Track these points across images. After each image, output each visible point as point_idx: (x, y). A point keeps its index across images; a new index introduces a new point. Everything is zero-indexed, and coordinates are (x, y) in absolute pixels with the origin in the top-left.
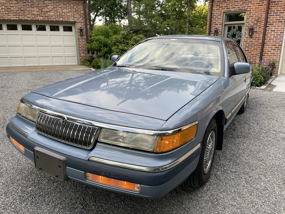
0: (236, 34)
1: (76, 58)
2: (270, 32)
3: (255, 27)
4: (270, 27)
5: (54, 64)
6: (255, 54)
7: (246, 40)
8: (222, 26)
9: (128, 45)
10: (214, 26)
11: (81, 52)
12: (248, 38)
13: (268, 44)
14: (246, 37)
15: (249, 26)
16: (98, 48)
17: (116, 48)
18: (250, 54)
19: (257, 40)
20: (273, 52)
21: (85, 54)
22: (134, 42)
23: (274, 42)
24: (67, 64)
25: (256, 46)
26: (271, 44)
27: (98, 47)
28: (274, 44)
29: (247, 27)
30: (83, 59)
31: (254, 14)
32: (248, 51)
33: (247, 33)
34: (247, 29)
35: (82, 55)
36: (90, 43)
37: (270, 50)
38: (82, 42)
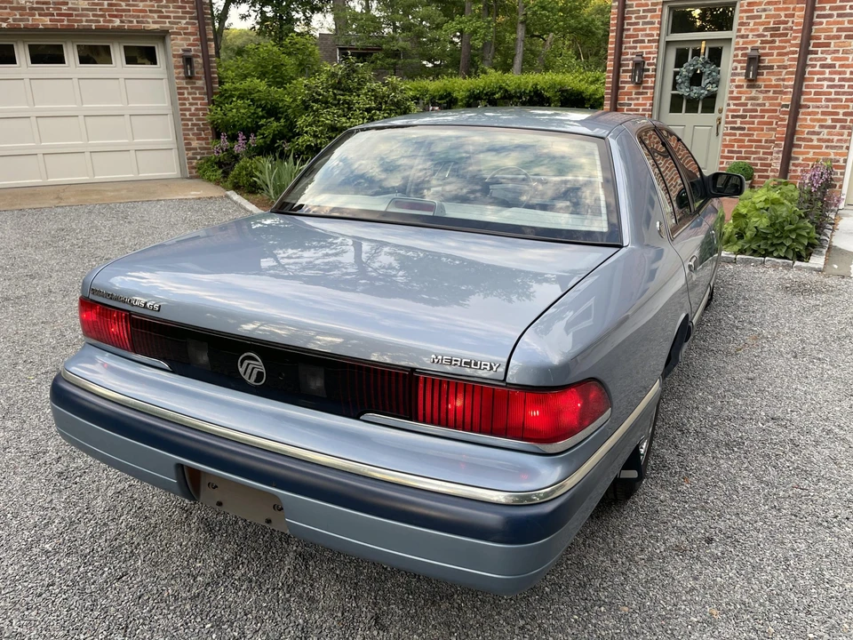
0: (702, 73)
1: (174, 153)
2: (817, 69)
3: (767, 51)
4: (820, 55)
5: (98, 178)
6: (764, 139)
7: (735, 94)
8: (658, 47)
9: (350, 109)
10: (630, 48)
11: (191, 136)
12: (741, 86)
13: (810, 110)
14: (737, 83)
15: (747, 48)
16: (249, 120)
17: (310, 119)
18: (747, 138)
19: (771, 94)
20: (826, 137)
21: (203, 142)
22: (371, 100)
23: (830, 104)
24: (143, 175)
25: (767, 115)
26: (820, 110)
27: (249, 117)
28: (830, 110)
29: (740, 53)
30: (199, 157)
31: (765, 10)
32: (743, 129)
33: (739, 71)
34: (740, 58)
35: (195, 144)
36: (221, 103)
37: (817, 129)
38: (191, 101)
